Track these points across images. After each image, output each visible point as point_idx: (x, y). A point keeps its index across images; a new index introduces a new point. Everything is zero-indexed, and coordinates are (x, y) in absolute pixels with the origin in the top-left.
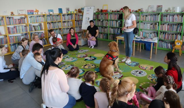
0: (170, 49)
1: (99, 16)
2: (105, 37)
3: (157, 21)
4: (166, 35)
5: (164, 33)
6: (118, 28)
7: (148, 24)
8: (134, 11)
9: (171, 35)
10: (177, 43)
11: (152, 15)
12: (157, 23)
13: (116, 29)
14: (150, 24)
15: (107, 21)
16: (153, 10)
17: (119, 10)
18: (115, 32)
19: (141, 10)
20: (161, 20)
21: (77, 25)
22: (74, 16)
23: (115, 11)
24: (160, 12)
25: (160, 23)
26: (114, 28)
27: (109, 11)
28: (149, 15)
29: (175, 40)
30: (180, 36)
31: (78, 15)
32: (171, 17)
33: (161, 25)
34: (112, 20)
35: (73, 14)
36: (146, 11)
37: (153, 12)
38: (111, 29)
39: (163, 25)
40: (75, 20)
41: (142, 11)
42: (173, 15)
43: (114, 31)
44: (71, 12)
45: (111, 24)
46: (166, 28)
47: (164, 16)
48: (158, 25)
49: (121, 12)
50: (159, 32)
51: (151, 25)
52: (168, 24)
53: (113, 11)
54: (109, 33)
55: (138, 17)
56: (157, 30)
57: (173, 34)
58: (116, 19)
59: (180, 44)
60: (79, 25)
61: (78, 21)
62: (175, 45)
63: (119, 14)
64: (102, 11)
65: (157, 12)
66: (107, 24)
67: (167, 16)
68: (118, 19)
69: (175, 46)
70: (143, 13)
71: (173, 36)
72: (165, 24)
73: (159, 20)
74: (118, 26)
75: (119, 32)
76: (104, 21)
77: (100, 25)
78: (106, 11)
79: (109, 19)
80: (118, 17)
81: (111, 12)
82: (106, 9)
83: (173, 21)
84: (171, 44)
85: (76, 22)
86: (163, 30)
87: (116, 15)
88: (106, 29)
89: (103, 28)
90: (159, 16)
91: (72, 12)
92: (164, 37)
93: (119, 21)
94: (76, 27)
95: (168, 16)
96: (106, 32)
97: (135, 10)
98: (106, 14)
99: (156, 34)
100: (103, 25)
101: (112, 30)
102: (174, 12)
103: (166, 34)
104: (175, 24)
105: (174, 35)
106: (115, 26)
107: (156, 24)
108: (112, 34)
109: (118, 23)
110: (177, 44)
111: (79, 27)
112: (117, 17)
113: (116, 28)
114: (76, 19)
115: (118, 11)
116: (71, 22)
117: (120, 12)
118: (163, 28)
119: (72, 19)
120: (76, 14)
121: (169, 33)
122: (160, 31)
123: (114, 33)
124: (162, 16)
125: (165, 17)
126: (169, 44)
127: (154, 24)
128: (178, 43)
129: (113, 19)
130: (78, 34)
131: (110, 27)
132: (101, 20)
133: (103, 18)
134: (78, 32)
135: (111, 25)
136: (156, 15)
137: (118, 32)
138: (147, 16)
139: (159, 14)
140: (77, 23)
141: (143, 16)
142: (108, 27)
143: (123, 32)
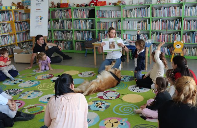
0: (168, 54)
1: (56, 13)
2: (68, 46)
3: (147, 17)
4: (161, 36)
5: (157, 34)
6: (89, 32)
7: (134, 22)
8: (111, 3)
9: (167, 35)
10: (176, 46)
11: (139, 8)
12: (147, 20)
13: (85, 32)
14: (137, 22)
15: (70, 21)
16: (139, 2)
17: (88, 3)
18: (84, 38)
19: (121, 3)
20: (153, 15)
21: (18, 30)
22: (12, 14)
23: (82, 6)
24: (150, 3)
25: (151, 20)
26: (82, 31)
27: (71, 5)
28: (135, 9)
29: (173, 41)
30: (179, 35)
31: (20, 13)
32: (166, 10)
33: (153, 22)
34: (77, 20)
35: (10, 11)
36: (130, 3)
37: (141, 3)
38: (78, 33)
39: (156, 22)
40: (16, 22)
41: (124, 3)
42: (168, 7)
43: (83, 36)
44: (6, 7)
45: (76, 25)
46: (159, 26)
47: (156, 9)
48: (149, 23)
49: (92, 6)
50: (151, 33)
51: (139, 22)
52: (163, 21)
53: (78, 6)
54: (74, 39)
55: (119, 13)
56: (148, 29)
57: (169, 34)
58: (85, 18)
59: (180, 46)
60: (21, 30)
61: (20, 23)
63: (88, 9)
64: (59, 5)
65: (145, 4)
66: (70, 25)
67: (160, 9)
68: (89, 18)
70: (125, 7)
71: (170, 37)
72: (158, 20)
73: (150, 16)
74: (88, 28)
75: (91, 37)
76: (65, 21)
77: (58, 29)
78: (67, 5)
79: (73, 17)
80: (88, 13)
81: (75, 6)
82: (66, 2)
83: (169, 15)
84: (168, 48)
85: (16, 24)
86: (157, 29)
87: (84, 10)
88: (69, 34)
89: (64, 33)
90: (150, 9)
91: (9, 9)
92: (158, 40)
93: (90, 21)
94: (18, 33)
95: (162, 9)
96: (69, 39)
97: (114, 2)
98: (67, 11)
99: (146, 35)
100: (63, 28)
101: (79, 35)
102: (169, 2)
103: (160, 34)
104: (171, 19)
105: (172, 35)
106: (85, 29)
107: (145, 21)
108: (80, 41)
109: (88, 23)
111: (23, 33)
112: (86, 14)
113: (85, 31)
114: (16, 19)
115: (87, 5)
116: (9, 25)
117: (90, 5)
118: (156, 26)
119: (9, 20)
120: (15, 12)
121: (165, 33)
122: (152, 31)
123: (84, 39)
124: (153, 9)
125: (158, 11)
126: (166, 49)
127: (142, 21)
128: (178, 45)
129: (80, 17)
130: (21, 44)
131: (75, 31)
132: (60, 21)
133: (63, 17)
134: (22, 41)
135: (76, 27)
136: (145, 8)
137: (88, 37)
138: (131, 10)
139: (148, 7)
140: (19, 26)
141: (126, 11)
142: (72, 30)
143: (97, 37)
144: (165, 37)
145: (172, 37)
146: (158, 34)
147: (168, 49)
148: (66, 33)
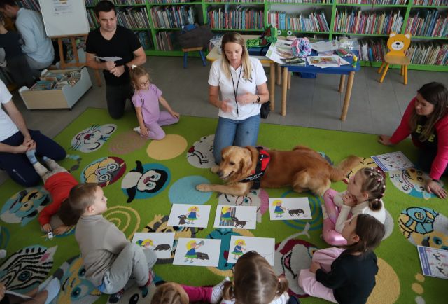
0: (367, 59)
4: (359, 17)
5: (349, 13)
6: (187, 8)
10: (394, 44)
13: (176, 10)
18: (176, 23)
26: (170, 7)
30: (401, 18)
38: (159, 13)
43: (172, 19)
50: (335, 10)
54: (153, 27)
56: (328, 2)
57: (379, 13)
59: (402, 45)
62: (388, 50)
69: (387, 52)
71: (379, 22)
75: (191, 20)
84: (369, 46)
88: (139, 16)
89: (127, 13)
92: (351, 27)
96: (142, 26)
99: (323, 17)
100: (123, 2)
101: (163, 16)
103: (356, 14)
105: (384, 16)
108: (168, 31)
110: (393, 46)
113: (177, 7)
122: (338, 7)
123: (175, 26)
126: (365, 47)
128: (398, 44)
131: (152, 7)
137: (186, 23)
142: (145, 6)
143: (205, 21)
144: (368, 21)
145: (382, 22)
146: (353, 14)
147: (370, 49)
148: (132, 11)
